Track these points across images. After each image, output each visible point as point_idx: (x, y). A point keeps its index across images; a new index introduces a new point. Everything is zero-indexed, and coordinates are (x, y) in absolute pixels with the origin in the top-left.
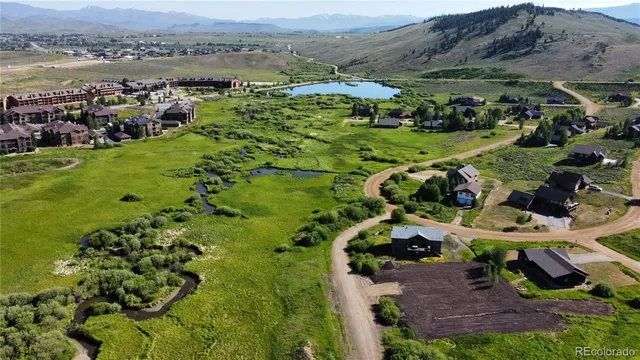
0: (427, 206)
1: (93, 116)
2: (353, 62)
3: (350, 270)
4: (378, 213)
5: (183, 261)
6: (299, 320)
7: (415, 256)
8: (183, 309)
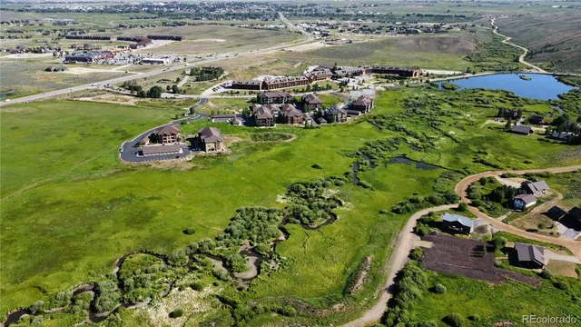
1: (308, 103)
2: (546, 47)
3: (412, 231)
4: (452, 203)
5: (332, 207)
6: (373, 246)
7: (453, 232)
8: (325, 229)
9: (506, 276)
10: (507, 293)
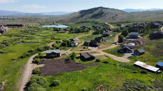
0: (63, 47)
2: (60, 21)
3: (32, 62)
7: (52, 58)
9: (84, 66)
10: (90, 72)
